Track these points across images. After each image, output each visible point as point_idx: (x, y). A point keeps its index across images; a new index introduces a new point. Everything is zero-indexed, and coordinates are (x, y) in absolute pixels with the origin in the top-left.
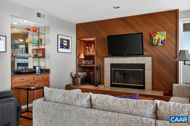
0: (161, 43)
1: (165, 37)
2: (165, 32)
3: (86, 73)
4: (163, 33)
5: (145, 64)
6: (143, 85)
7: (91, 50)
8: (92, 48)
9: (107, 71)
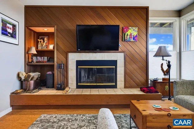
0: (133, 38)
1: (137, 33)
2: (137, 28)
3: (40, 74)
4: (134, 29)
5: (117, 60)
6: (115, 84)
7: (44, 44)
8: (46, 42)
9: (72, 70)
